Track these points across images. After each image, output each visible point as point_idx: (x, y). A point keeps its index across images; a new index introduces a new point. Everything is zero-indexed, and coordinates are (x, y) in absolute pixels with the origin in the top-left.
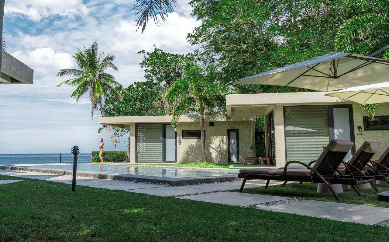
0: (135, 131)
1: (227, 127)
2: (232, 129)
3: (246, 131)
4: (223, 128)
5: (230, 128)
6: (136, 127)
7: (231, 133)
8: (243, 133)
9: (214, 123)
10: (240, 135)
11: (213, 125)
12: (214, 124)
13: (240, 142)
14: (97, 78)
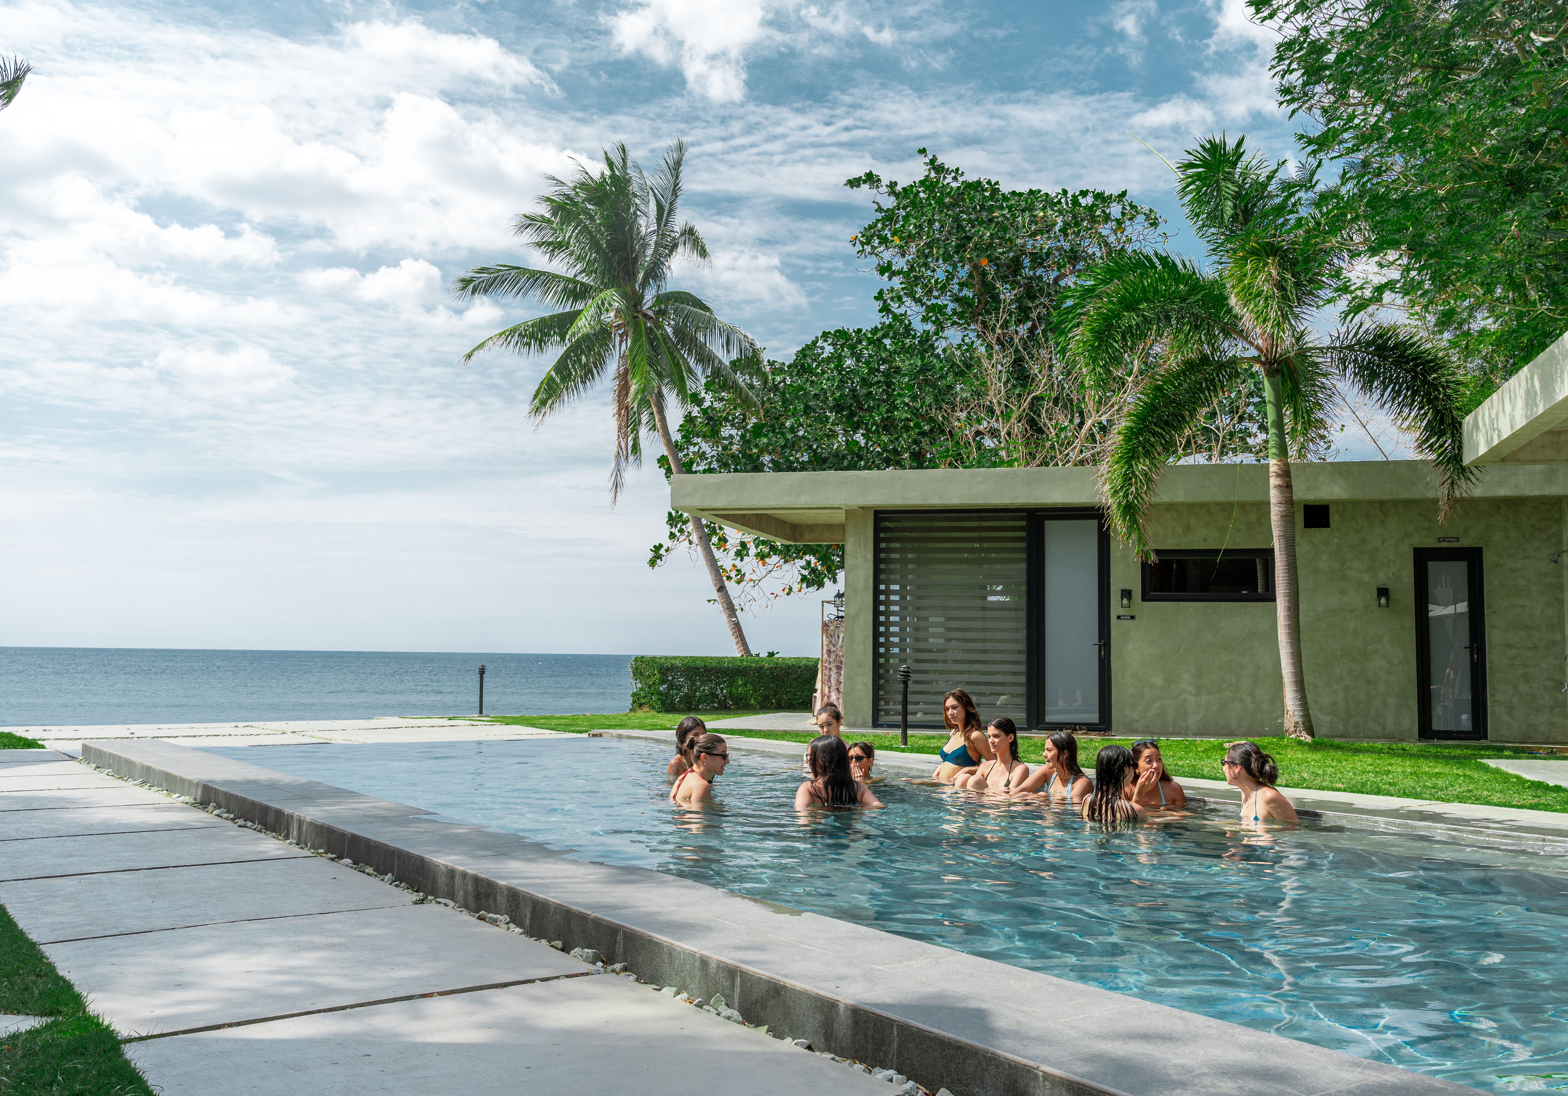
0: (870, 556)
1: (1409, 535)
2: (1444, 545)
3: (1527, 557)
4: (1383, 542)
5: (1430, 542)
6: (877, 530)
7: (1433, 567)
8: (1514, 571)
9: (1332, 509)
10: (1491, 581)
11: (1327, 525)
12: (1334, 518)
13: (1490, 620)
14: (650, 313)
